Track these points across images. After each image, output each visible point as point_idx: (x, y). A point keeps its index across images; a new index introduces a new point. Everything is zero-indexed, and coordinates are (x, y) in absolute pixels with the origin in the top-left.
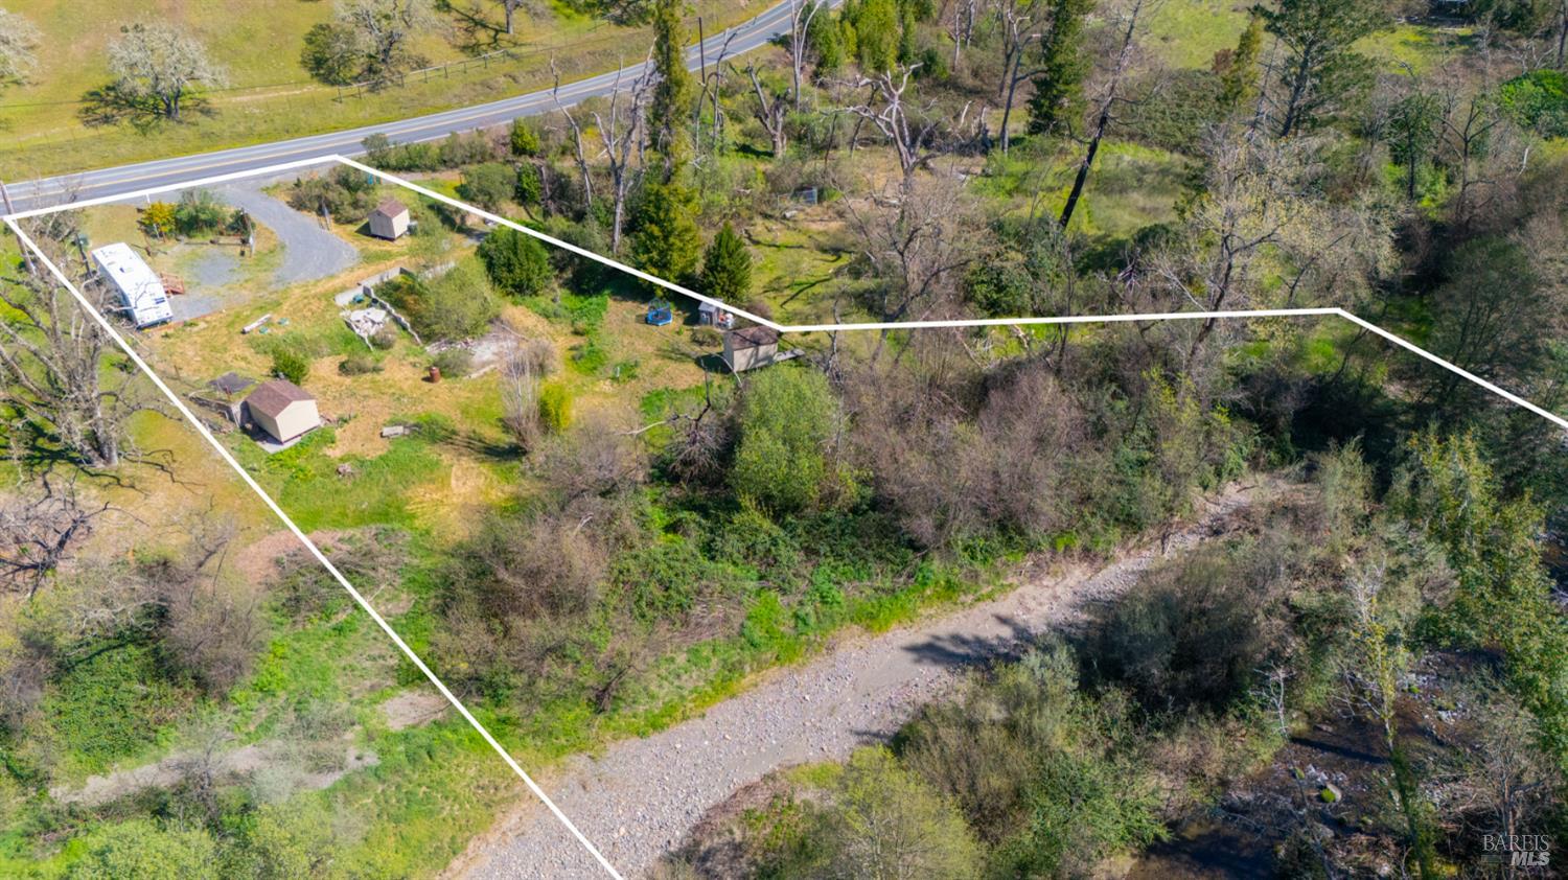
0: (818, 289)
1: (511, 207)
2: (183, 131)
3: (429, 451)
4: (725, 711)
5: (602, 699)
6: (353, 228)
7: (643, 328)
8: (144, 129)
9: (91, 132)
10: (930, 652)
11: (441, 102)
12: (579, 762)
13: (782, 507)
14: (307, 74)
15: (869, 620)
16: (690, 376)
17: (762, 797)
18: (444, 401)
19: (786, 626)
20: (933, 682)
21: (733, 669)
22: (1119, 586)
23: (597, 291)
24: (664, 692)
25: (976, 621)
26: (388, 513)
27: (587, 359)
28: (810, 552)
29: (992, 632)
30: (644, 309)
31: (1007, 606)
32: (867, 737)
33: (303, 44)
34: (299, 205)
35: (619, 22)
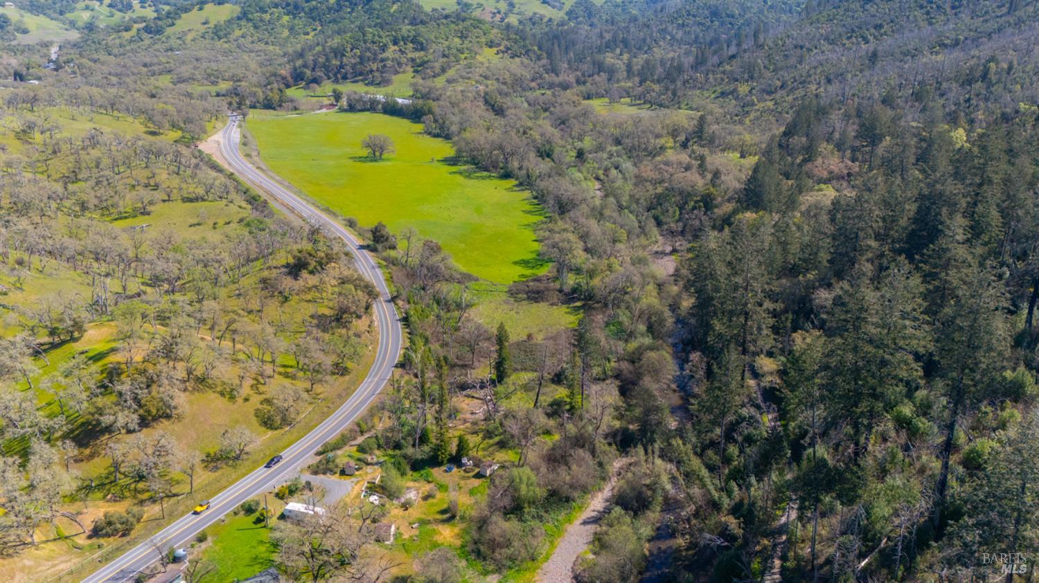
0: (482, 446)
1: (377, 452)
2: (247, 463)
3: (429, 527)
4: (557, 550)
5: (533, 559)
6: (337, 475)
7: (445, 474)
8: (234, 467)
9: (217, 474)
10: (585, 523)
11: (313, 424)
12: (539, 571)
13: (532, 503)
14: (264, 429)
15: (569, 521)
16: (477, 482)
17: (580, 561)
18: (415, 513)
19: (555, 529)
20: (592, 528)
21: (551, 542)
22: (610, 494)
23: (423, 468)
24: (544, 552)
25: (588, 513)
26: (435, 545)
27: (442, 487)
28: (547, 512)
29: (594, 514)
30: (444, 468)
31: (592, 508)
32: (589, 543)
33: (255, 418)
34: (315, 473)
35: (342, 375)
